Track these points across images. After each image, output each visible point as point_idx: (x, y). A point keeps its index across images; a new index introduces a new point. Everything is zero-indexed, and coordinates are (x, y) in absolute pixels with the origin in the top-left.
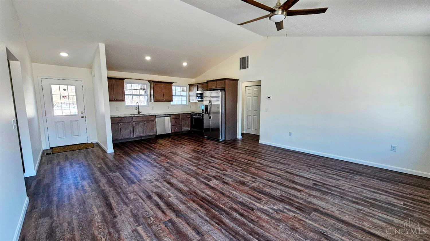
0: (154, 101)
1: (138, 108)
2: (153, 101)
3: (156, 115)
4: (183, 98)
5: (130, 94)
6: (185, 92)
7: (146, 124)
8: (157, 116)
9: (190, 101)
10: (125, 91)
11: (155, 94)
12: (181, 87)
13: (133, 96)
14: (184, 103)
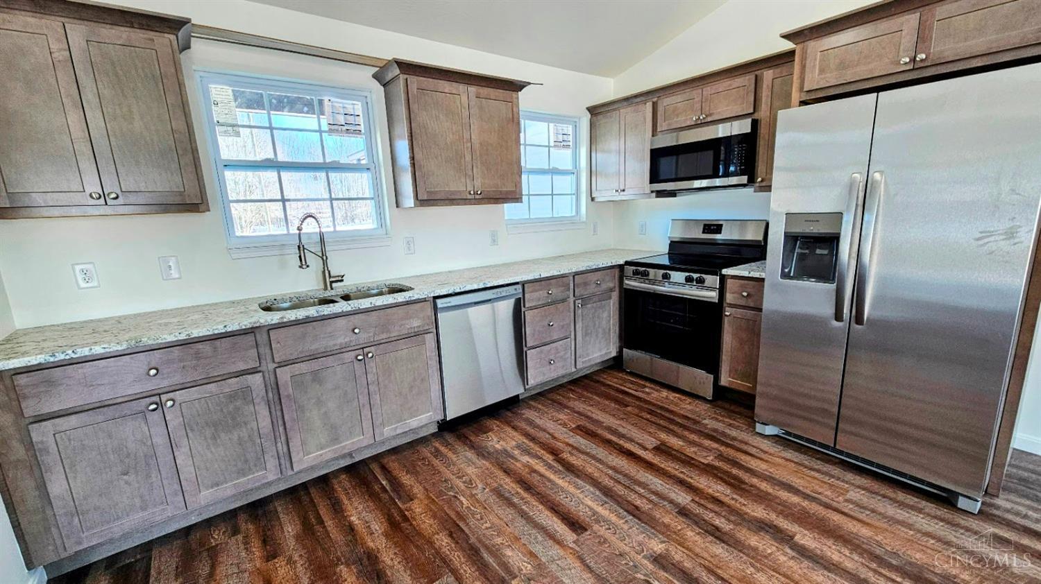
0: (421, 202)
1: (317, 249)
2: (409, 200)
3: (435, 298)
4: (564, 184)
5: (260, 157)
6: (569, 152)
7: (371, 365)
8: (440, 303)
9: (593, 199)
10: (222, 140)
11: (418, 156)
12: (552, 125)
13: (285, 175)
14: (565, 208)
